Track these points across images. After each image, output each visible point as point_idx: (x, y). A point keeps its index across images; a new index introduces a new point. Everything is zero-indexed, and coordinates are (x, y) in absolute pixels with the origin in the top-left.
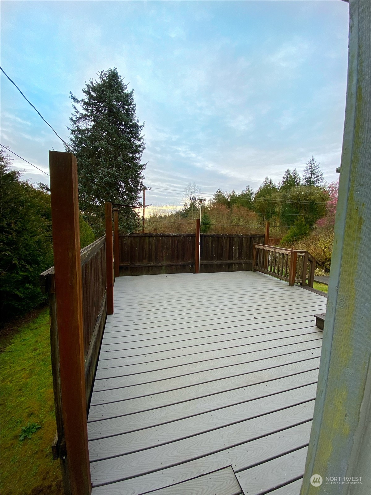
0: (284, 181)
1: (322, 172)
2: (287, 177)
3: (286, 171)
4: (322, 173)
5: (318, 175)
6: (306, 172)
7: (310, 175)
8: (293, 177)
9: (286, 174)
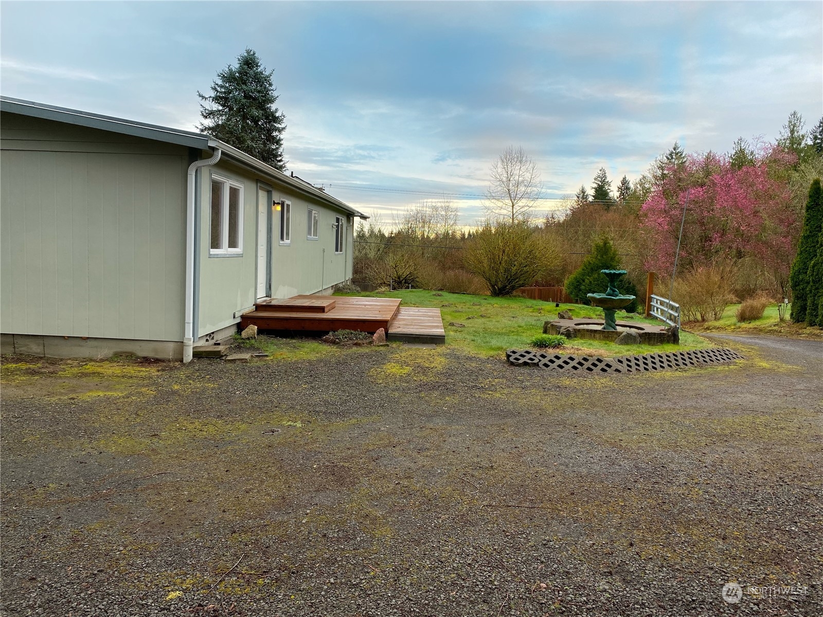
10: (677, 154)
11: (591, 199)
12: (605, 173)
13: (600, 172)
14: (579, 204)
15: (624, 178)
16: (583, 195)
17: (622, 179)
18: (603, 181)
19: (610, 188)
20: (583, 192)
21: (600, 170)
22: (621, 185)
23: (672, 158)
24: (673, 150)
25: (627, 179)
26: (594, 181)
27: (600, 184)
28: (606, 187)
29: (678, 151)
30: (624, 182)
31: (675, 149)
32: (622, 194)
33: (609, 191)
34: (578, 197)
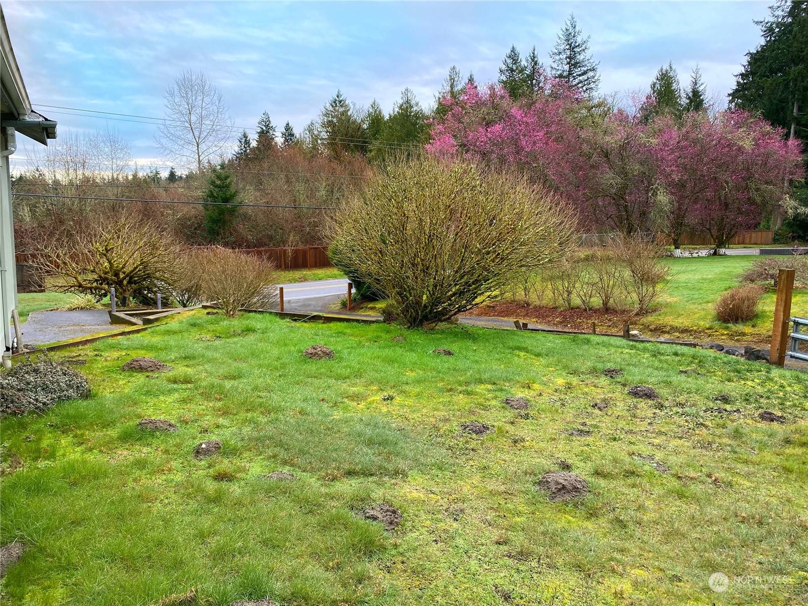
0: (503, 82)
1: (594, 61)
2: (512, 70)
3: (508, 52)
4: (594, 65)
5: (586, 69)
6: (558, 58)
7: (567, 67)
8: (528, 72)
9: (509, 61)
10: (340, 102)
11: (254, 144)
12: (269, 118)
13: (263, 116)
14: (242, 149)
15: (288, 124)
16: (246, 140)
17: (285, 125)
18: (267, 126)
19: (274, 133)
20: (245, 137)
21: (264, 114)
22: (285, 131)
23: (336, 106)
24: (336, 98)
25: (290, 125)
26: (258, 125)
27: (264, 128)
28: (271, 132)
29: (341, 99)
30: (288, 128)
31: (338, 97)
32: (286, 140)
33: (274, 136)
34: (240, 142)
